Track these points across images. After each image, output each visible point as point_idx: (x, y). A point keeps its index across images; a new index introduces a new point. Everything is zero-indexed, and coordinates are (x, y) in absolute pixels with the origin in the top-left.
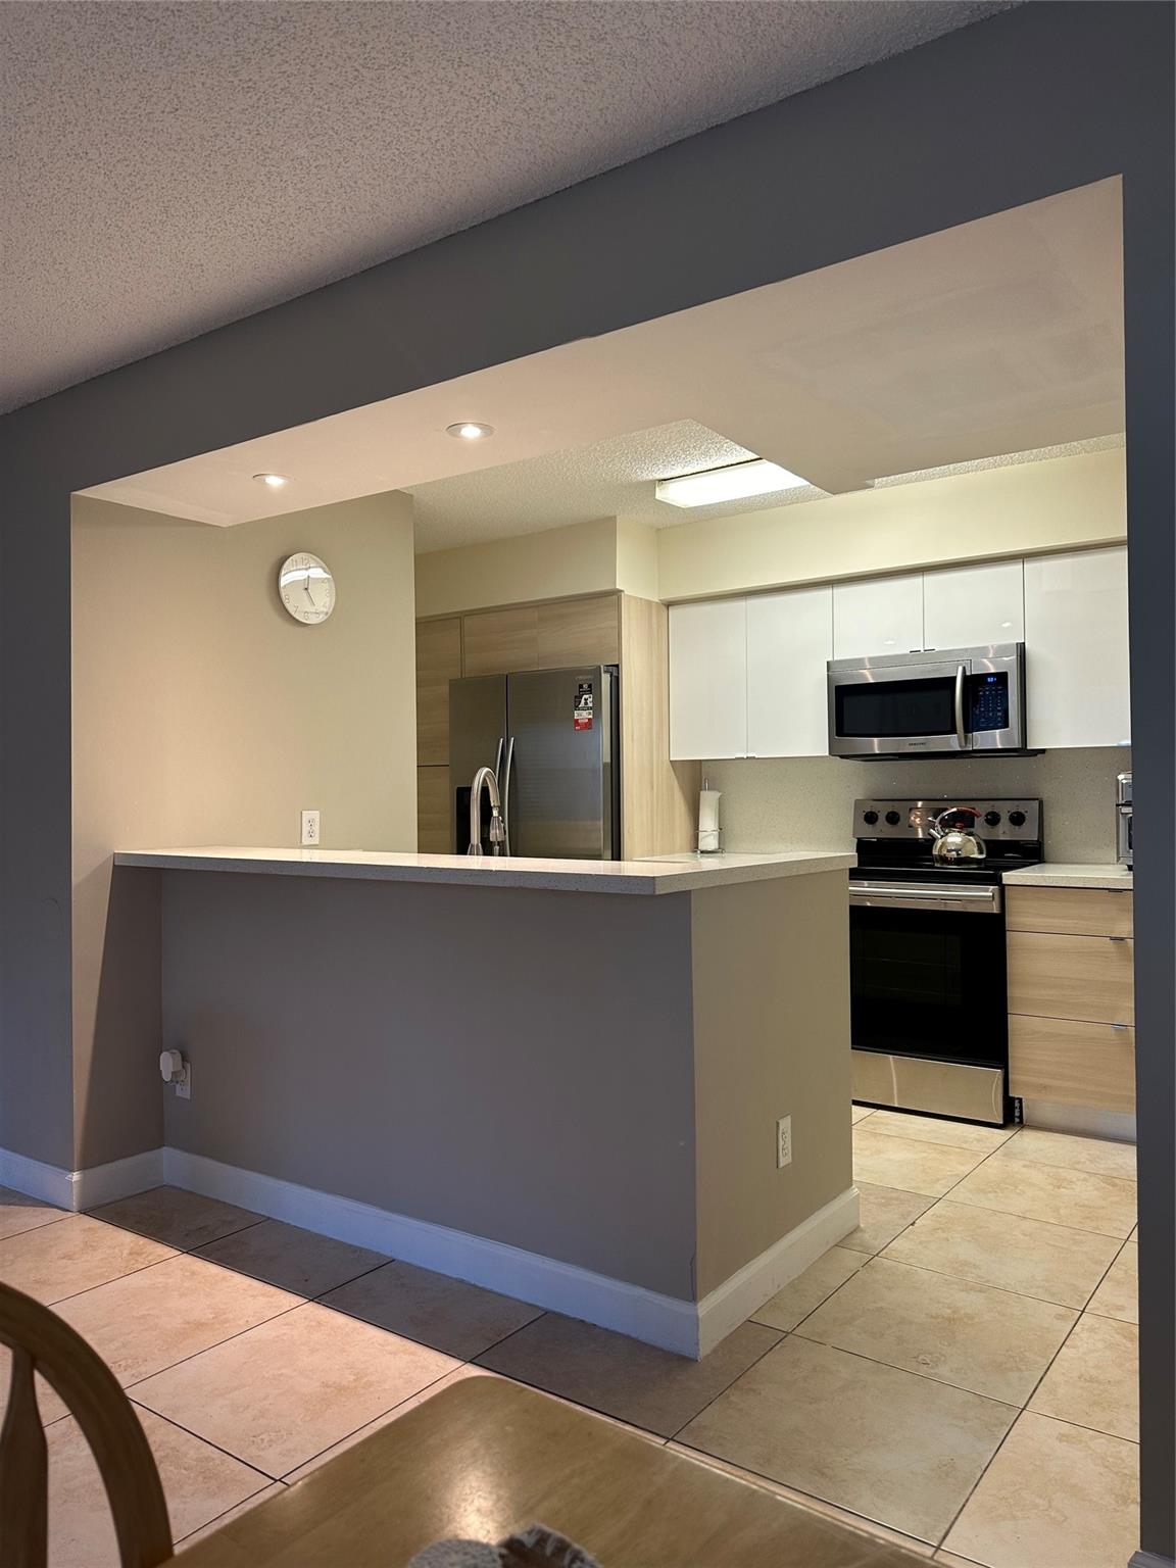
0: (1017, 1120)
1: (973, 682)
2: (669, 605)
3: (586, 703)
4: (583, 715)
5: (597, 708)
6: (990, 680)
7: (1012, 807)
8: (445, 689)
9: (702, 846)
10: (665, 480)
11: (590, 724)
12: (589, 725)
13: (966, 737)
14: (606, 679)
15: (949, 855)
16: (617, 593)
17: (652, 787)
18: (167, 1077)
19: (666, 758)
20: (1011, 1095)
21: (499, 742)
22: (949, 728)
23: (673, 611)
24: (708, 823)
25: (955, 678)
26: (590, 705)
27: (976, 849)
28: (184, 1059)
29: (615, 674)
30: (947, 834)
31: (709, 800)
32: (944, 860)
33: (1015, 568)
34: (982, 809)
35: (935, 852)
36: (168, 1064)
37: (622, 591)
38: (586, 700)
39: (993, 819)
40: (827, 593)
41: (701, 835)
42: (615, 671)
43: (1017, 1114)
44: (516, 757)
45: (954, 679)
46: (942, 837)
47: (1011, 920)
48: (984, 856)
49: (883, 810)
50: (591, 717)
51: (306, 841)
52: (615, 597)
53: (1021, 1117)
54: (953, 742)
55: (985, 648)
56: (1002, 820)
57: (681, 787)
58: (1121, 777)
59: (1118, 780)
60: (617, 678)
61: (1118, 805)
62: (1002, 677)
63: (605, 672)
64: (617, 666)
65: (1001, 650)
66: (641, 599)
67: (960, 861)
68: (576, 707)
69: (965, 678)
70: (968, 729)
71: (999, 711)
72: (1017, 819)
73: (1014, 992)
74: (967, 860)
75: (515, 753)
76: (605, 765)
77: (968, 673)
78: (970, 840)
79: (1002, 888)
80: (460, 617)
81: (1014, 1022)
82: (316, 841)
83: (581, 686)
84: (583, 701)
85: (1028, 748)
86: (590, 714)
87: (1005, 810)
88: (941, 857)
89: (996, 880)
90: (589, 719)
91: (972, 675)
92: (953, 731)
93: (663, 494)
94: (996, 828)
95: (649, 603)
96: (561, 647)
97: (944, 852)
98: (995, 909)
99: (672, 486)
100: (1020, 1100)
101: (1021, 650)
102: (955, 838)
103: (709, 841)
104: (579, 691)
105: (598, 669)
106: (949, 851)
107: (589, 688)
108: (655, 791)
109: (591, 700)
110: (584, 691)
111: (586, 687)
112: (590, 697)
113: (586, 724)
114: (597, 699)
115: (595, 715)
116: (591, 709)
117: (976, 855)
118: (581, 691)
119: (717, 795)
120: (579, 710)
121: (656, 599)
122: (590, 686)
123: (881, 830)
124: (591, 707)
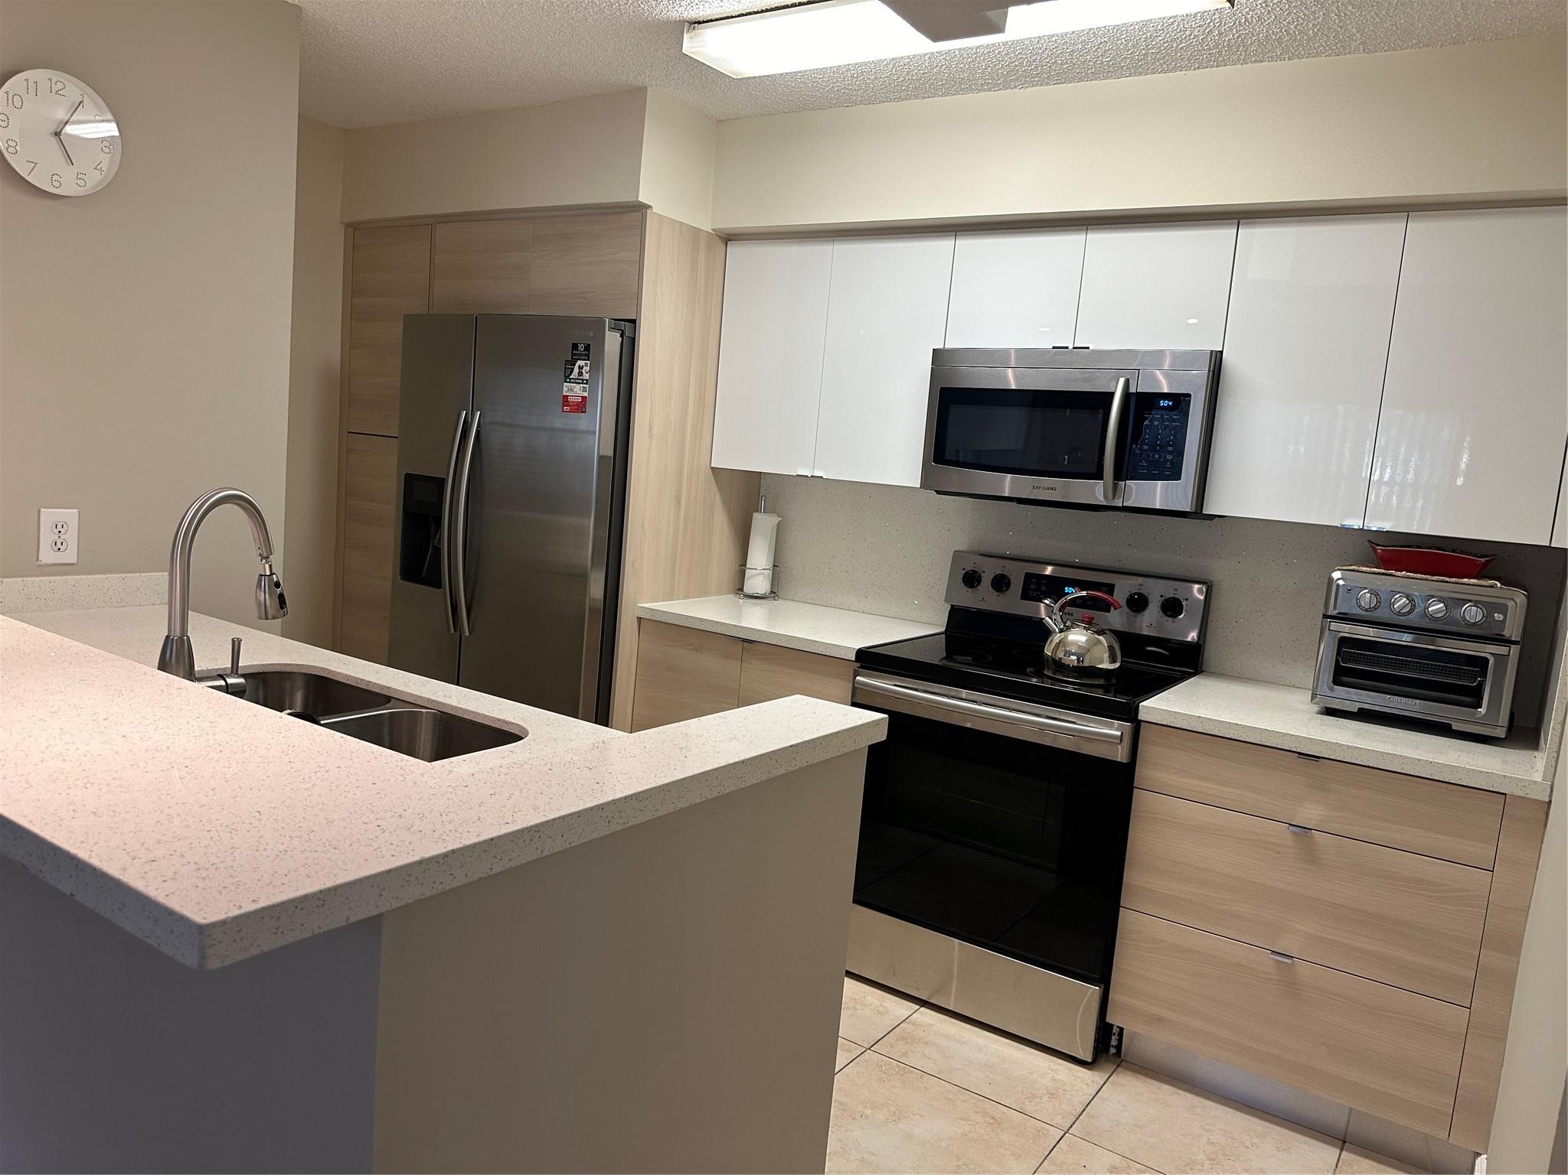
0: (1113, 1050)
1: (1140, 404)
2: (728, 238)
3: (580, 373)
4: (574, 391)
5: (594, 381)
6: (1163, 403)
7: (1168, 589)
8: (398, 328)
9: (748, 589)
10: (699, 23)
11: (584, 406)
12: (581, 405)
13: (1115, 487)
14: (612, 341)
15: (1069, 660)
16: (642, 208)
17: (679, 503)
19: (705, 463)
20: (1107, 1020)
21: (460, 415)
22: (1093, 470)
23: (733, 250)
24: (759, 557)
25: (1112, 395)
27: (1106, 656)
29: (629, 334)
30: (1068, 628)
31: (763, 525)
32: (1059, 666)
33: (1221, 236)
34: (1124, 588)
35: (1048, 651)
37: (649, 207)
38: (580, 368)
39: (1138, 603)
40: (943, 246)
41: (748, 572)
42: (629, 329)
43: (1114, 1042)
45: (1110, 395)
46: (1061, 631)
47: (1144, 773)
48: (1117, 665)
49: (989, 570)
50: (586, 394)
51: (47, 556)
52: (636, 215)
53: (1119, 1047)
54: (1095, 491)
55: (1162, 352)
56: (1151, 606)
57: (726, 504)
58: (1336, 575)
59: (1331, 580)
60: (633, 341)
61: (1325, 616)
62: (1180, 402)
63: (611, 329)
64: (633, 322)
65: (1184, 359)
66: (681, 223)
67: (1086, 672)
68: (567, 378)
69: (1127, 395)
70: (1120, 475)
71: (1170, 453)
72: (1172, 607)
73: (1134, 877)
74: (1092, 672)
75: (481, 433)
76: (602, 458)
77: (1132, 390)
78: (1099, 641)
79: (1137, 725)
80: (430, 224)
81: (1128, 920)
82: (70, 556)
83: (575, 346)
84: (576, 370)
85: (1204, 512)
86: (584, 390)
87: (1157, 592)
88: (1054, 660)
89: (1129, 714)
90: (584, 398)
91: (1138, 394)
92: (1098, 475)
93: (695, 45)
94: (1139, 616)
95: (696, 232)
97: (1060, 655)
98: (1121, 755)
99: (709, 33)
100: (1122, 1029)
101: (1217, 361)
102: (1078, 637)
103: (758, 581)
104: (573, 354)
105: (600, 322)
106: (1068, 653)
107: (586, 350)
108: (682, 509)
109: (588, 369)
110: (579, 355)
111: (581, 347)
112: (586, 365)
113: (578, 404)
114: (596, 368)
115: (593, 391)
116: (586, 384)
117: (1106, 665)
118: (575, 354)
119: (776, 520)
120: (570, 382)
121: (707, 226)
122: (587, 348)
123: (983, 598)
124: (587, 380)
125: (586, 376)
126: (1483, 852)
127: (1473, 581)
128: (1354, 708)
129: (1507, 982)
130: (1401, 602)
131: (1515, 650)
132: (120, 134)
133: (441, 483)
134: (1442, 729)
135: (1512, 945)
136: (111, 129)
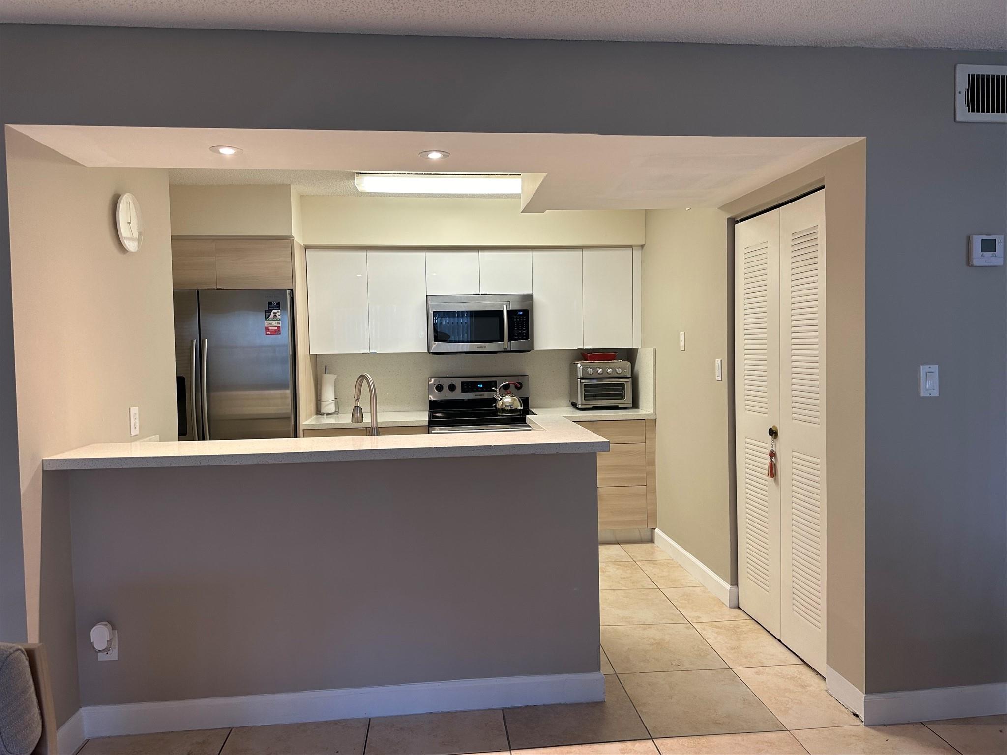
1: (511, 314)
2: (307, 248)
3: (275, 316)
4: (274, 324)
6: (520, 313)
7: (515, 379)
11: (279, 331)
13: (510, 343)
15: (506, 408)
19: (308, 352)
22: (498, 338)
23: (310, 253)
27: (518, 404)
30: (503, 397)
32: (503, 410)
33: (528, 254)
35: (499, 407)
37: (293, 237)
38: (275, 313)
40: (421, 254)
41: (323, 404)
45: (502, 312)
46: (501, 399)
48: (522, 408)
49: (446, 383)
50: (280, 325)
51: (133, 431)
52: (288, 241)
54: (502, 346)
58: (579, 365)
60: (292, 298)
62: (526, 312)
64: (291, 290)
67: (512, 411)
68: (267, 318)
69: (508, 311)
70: (512, 339)
71: (524, 330)
74: (516, 410)
77: (509, 309)
82: (137, 432)
83: (270, 303)
84: (272, 314)
85: (534, 350)
86: (279, 323)
88: (502, 409)
90: (279, 327)
92: (502, 340)
95: (301, 245)
97: (503, 407)
101: (530, 297)
102: (508, 399)
103: (329, 406)
104: (269, 307)
105: (284, 291)
106: (507, 406)
109: (279, 313)
110: (273, 307)
111: (274, 304)
112: (278, 312)
113: (275, 330)
116: (280, 320)
117: (519, 408)
118: (271, 307)
119: (335, 376)
120: (269, 320)
122: (278, 304)
123: (447, 395)
124: (280, 319)
125: (279, 317)
126: (642, 438)
127: (615, 361)
128: (591, 406)
129: (653, 474)
130: (600, 370)
131: (631, 379)
134: (616, 408)
135: (653, 463)
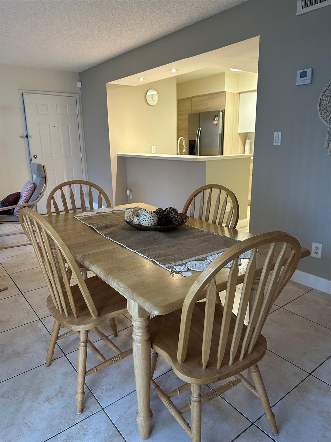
2: (240, 93)
4: (215, 123)
5: (218, 121)
8: (187, 116)
12: (216, 125)
14: (221, 114)
17: (232, 139)
18: (128, 194)
19: (237, 132)
21: (197, 129)
23: (241, 95)
24: (248, 148)
26: (217, 120)
28: (131, 192)
29: (224, 112)
31: (248, 142)
36: (128, 192)
37: (226, 91)
41: (245, 151)
42: (223, 111)
44: (201, 133)
51: (153, 152)
52: (224, 93)
57: (241, 139)
60: (224, 113)
63: (221, 112)
64: (224, 110)
66: (232, 93)
68: (214, 120)
75: (201, 132)
76: (220, 134)
80: (191, 98)
82: (155, 152)
83: (215, 115)
95: (234, 93)
96: (212, 105)
105: (219, 111)
107: (217, 116)
108: (233, 140)
111: (216, 115)
112: (217, 118)
114: (219, 119)
115: (218, 122)
118: (215, 117)
119: (250, 141)
121: (236, 92)
132: (157, 93)
133: (195, 141)
136: (156, 93)
